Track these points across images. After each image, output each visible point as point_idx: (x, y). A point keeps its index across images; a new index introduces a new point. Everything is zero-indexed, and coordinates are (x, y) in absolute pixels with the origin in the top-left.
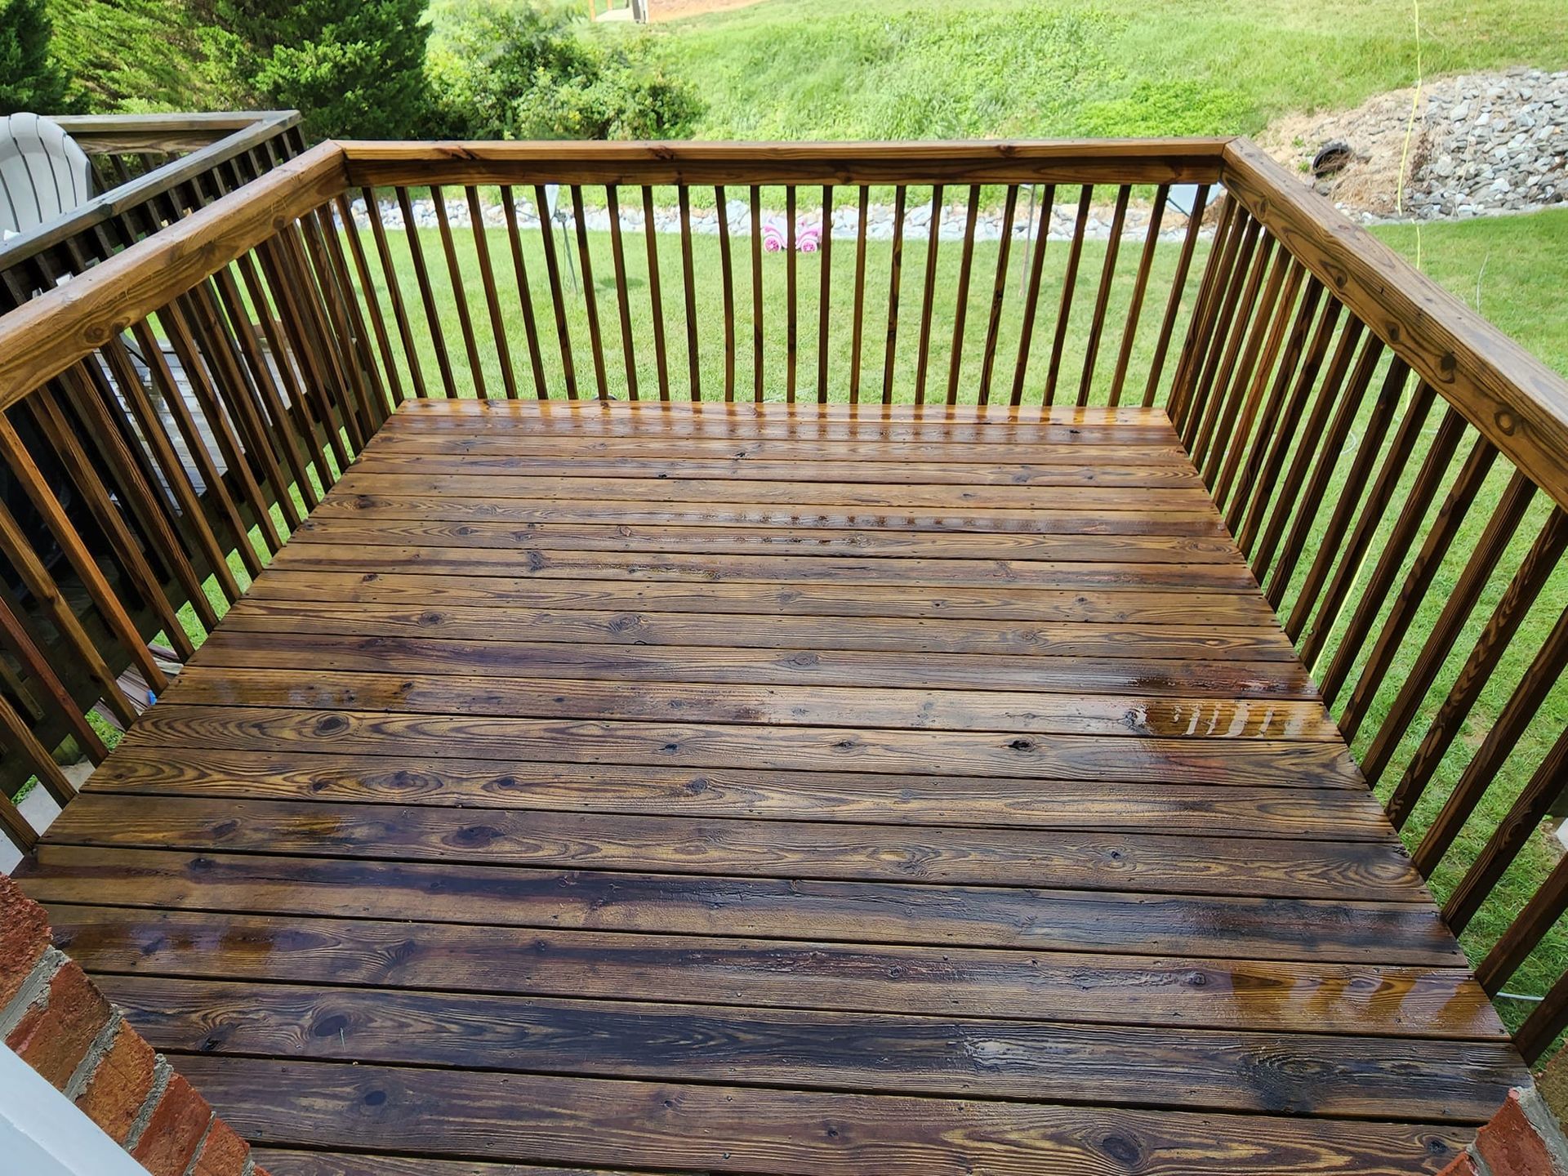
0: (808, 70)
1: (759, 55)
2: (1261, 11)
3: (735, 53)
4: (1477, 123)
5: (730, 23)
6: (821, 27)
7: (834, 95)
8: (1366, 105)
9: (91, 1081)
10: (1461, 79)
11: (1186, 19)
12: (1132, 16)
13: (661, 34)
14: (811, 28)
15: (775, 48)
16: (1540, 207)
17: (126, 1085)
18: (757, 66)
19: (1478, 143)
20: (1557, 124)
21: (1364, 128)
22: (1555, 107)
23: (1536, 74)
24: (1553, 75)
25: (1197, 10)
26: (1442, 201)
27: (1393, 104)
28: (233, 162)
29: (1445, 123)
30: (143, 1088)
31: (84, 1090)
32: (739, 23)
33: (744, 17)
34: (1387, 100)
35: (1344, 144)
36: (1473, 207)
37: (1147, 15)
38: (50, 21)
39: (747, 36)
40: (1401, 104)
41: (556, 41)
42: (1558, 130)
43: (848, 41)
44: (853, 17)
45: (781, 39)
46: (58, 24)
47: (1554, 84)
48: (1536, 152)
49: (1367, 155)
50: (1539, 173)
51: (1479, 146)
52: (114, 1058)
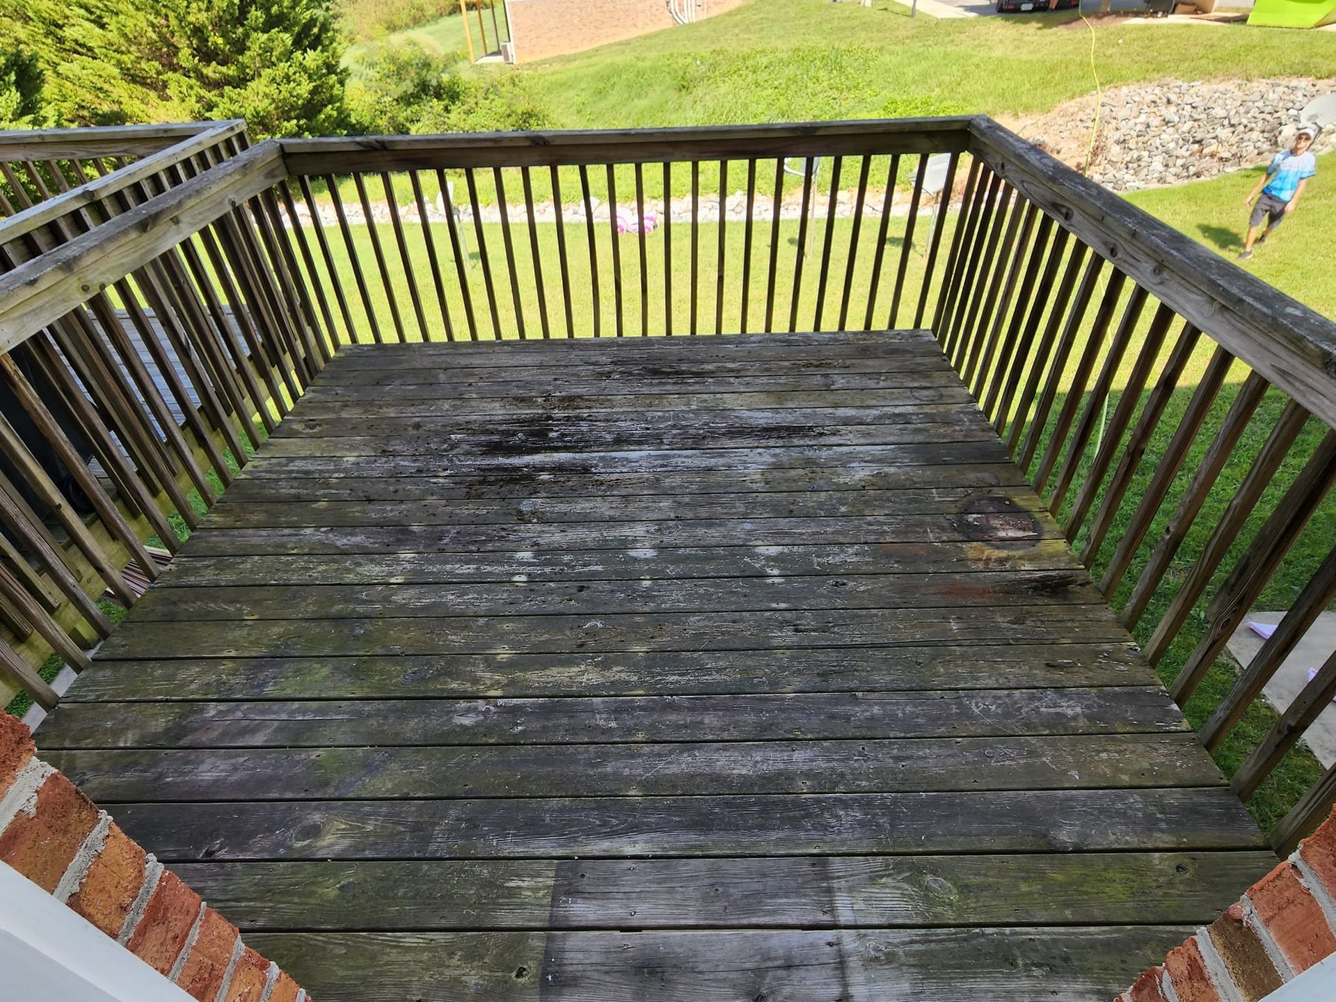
0: (639, 96)
1: (601, 86)
2: (977, 42)
3: (583, 85)
4: (1138, 121)
5: (576, 63)
6: (648, 63)
7: (660, 114)
8: (1057, 110)
9: (84, 881)
10: (1125, 90)
11: (921, 50)
12: (881, 49)
13: (526, 72)
14: (640, 64)
15: (613, 80)
16: (1186, 181)
17: (119, 883)
18: (600, 93)
19: (1138, 136)
20: (1195, 120)
21: (1056, 127)
22: (1194, 108)
23: (1179, 83)
24: (1192, 84)
25: (930, 42)
26: (1115, 180)
27: (1077, 109)
28: (193, 159)
29: (1114, 122)
30: (135, 884)
31: (76, 889)
32: (586, 62)
33: (589, 57)
34: (1071, 106)
35: (1042, 140)
36: (1137, 184)
37: (892, 48)
38: (42, 71)
39: (592, 70)
40: (1082, 109)
41: (445, 78)
42: (1196, 124)
43: (669, 73)
44: (671, 55)
45: (617, 71)
46: (49, 74)
47: (1192, 90)
48: (1181, 142)
49: (1059, 147)
50: (1183, 157)
51: (1140, 139)
52: (104, 858)
